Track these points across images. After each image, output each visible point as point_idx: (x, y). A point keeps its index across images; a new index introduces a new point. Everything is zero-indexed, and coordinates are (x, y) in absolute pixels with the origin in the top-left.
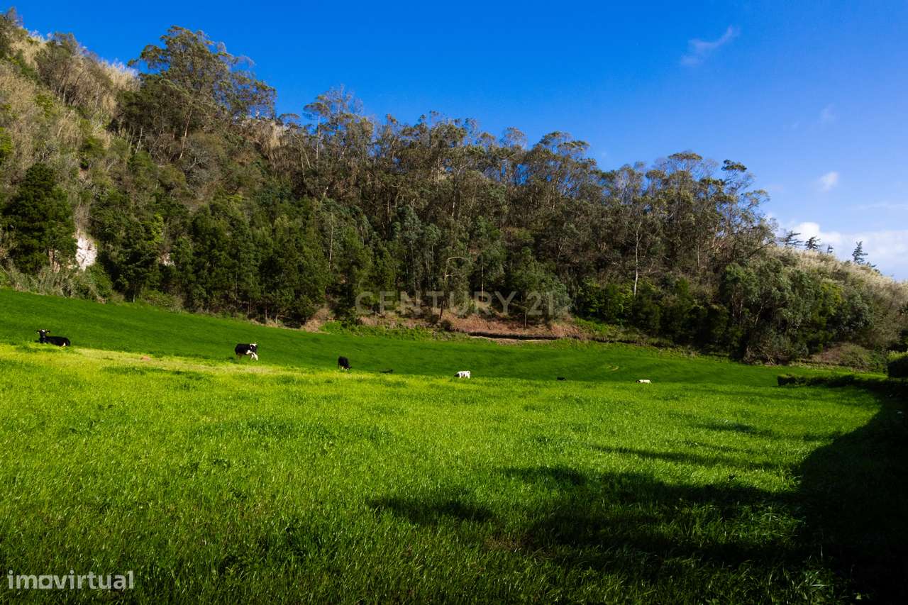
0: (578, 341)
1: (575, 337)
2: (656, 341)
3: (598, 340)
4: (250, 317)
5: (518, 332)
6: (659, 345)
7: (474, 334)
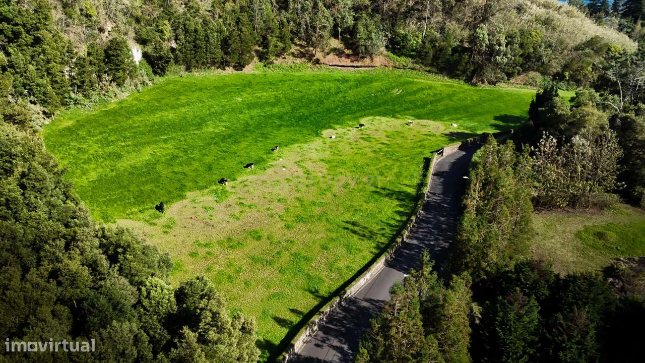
0: (387, 68)
1: (385, 66)
2: (428, 69)
3: (397, 68)
4: (217, 68)
5: (355, 64)
6: (429, 72)
7: (332, 66)
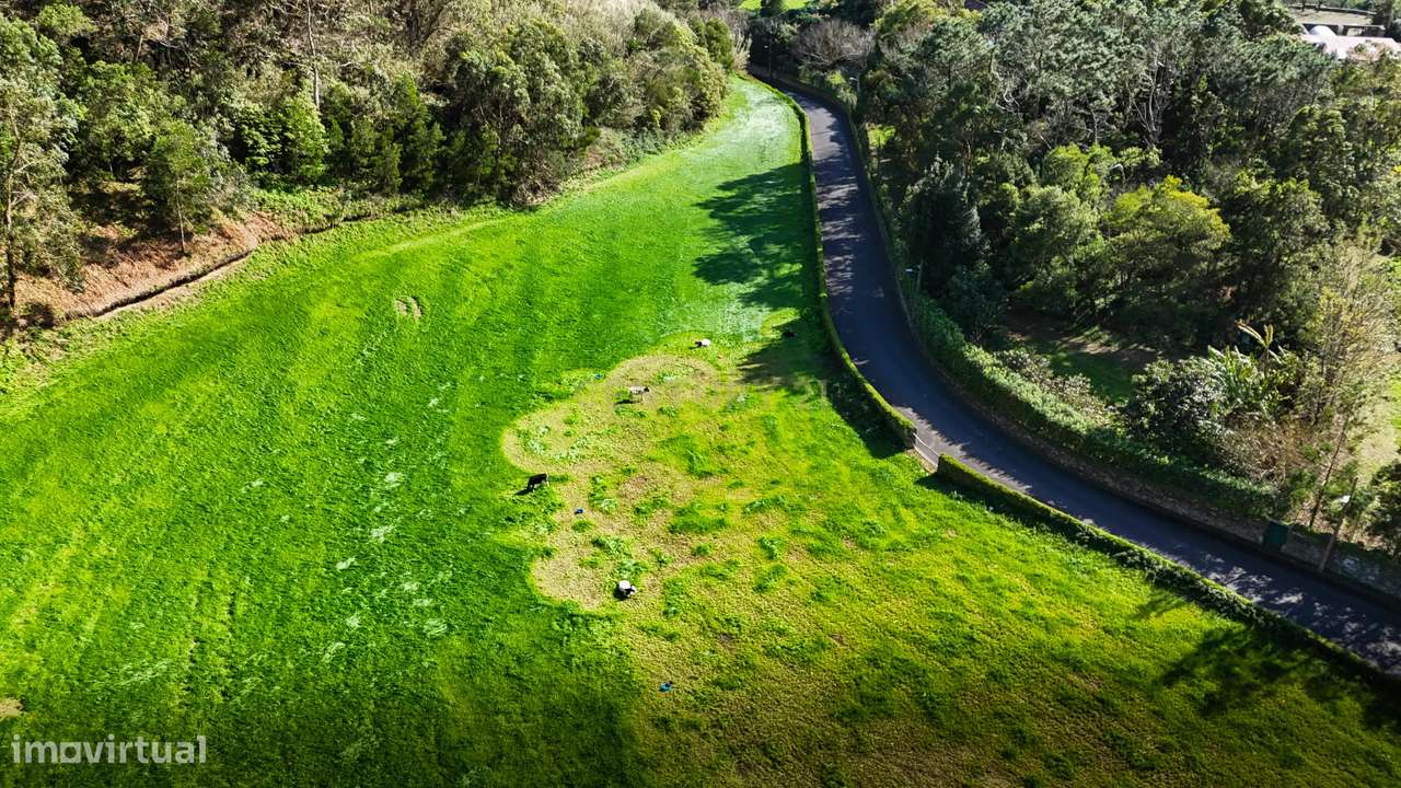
1: (276, 238)
2: (397, 203)
3: (314, 231)
5: (181, 270)
6: (402, 210)
7: (106, 310)
